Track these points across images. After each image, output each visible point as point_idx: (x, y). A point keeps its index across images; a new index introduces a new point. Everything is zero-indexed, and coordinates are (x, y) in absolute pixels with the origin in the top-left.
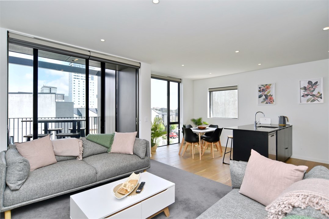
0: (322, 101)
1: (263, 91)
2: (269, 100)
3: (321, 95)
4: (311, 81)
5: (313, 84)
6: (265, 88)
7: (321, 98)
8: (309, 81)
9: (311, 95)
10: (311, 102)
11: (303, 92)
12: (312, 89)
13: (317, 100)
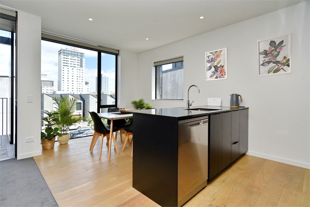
0: (289, 70)
1: (212, 61)
2: (219, 73)
3: (288, 60)
4: (273, 40)
5: (277, 44)
6: (215, 56)
7: (288, 66)
8: (271, 42)
9: (274, 63)
10: (274, 73)
11: (262, 58)
12: (276, 53)
13: (282, 68)
